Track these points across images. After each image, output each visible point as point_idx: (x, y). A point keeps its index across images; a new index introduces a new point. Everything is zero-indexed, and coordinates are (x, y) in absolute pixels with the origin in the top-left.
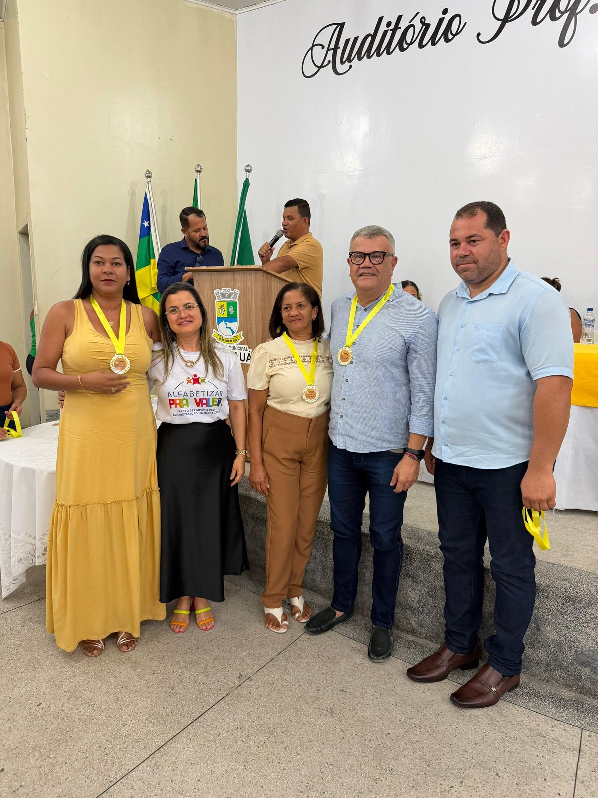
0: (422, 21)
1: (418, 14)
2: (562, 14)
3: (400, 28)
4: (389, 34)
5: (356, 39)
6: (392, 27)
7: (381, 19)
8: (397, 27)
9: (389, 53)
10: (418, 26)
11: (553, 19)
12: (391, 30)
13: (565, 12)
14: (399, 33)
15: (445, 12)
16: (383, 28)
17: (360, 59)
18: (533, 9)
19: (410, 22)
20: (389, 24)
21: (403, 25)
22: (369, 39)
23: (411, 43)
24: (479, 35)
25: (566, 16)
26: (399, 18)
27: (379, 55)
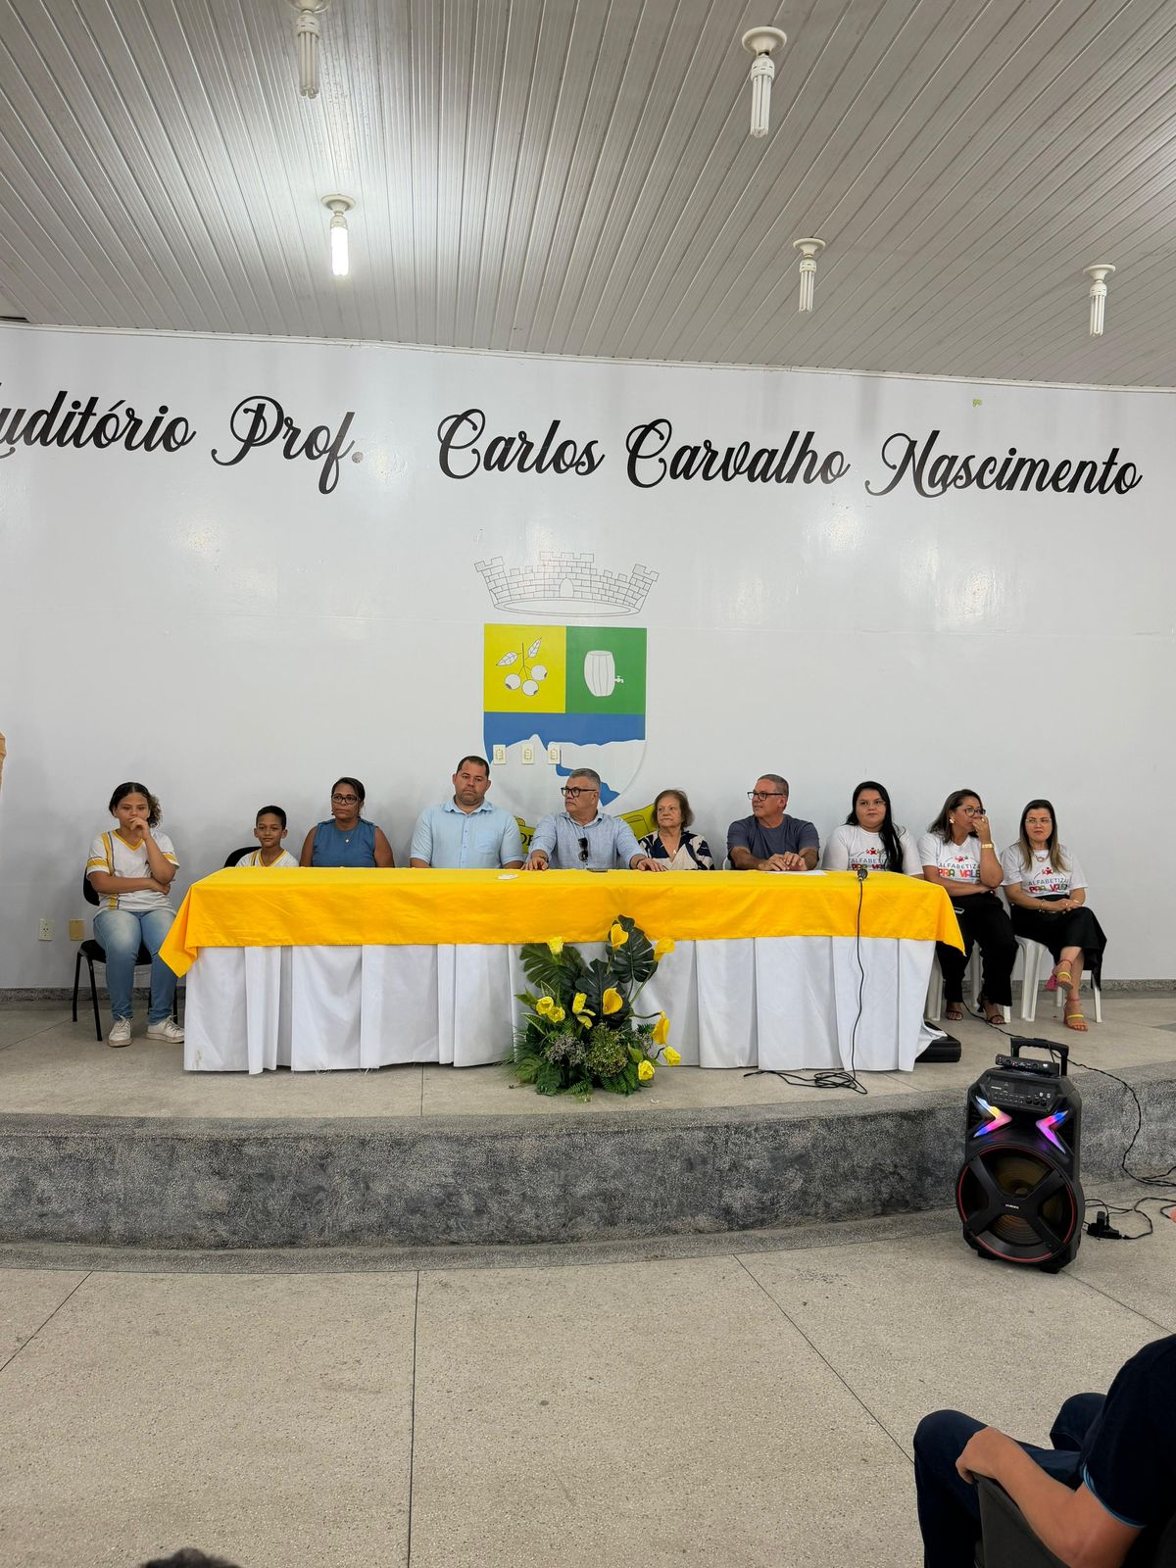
0: (130, 412)
1: (121, 402)
2: (321, 453)
3: (95, 414)
4: (77, 419)
5: (20, 413)
6: (82, 409)
7: (62, 395)
8: (89, 412)
9: (78, 445)
10: (124, 420)
11: (310, 456)
12: (80, 414)
13: (324, 451)
14: (92, 423)
15: (164, 410)
16: (66, 407)
17: (29, 442)
18: (284, 438)
19: (111, 410)
20: (76, 405)
21: (101, 410)
22: (44, 418)
23: (114, 439)
24: (214, 452)
25: (325, 456)
26: (93, 401)
27: (61, 444)
